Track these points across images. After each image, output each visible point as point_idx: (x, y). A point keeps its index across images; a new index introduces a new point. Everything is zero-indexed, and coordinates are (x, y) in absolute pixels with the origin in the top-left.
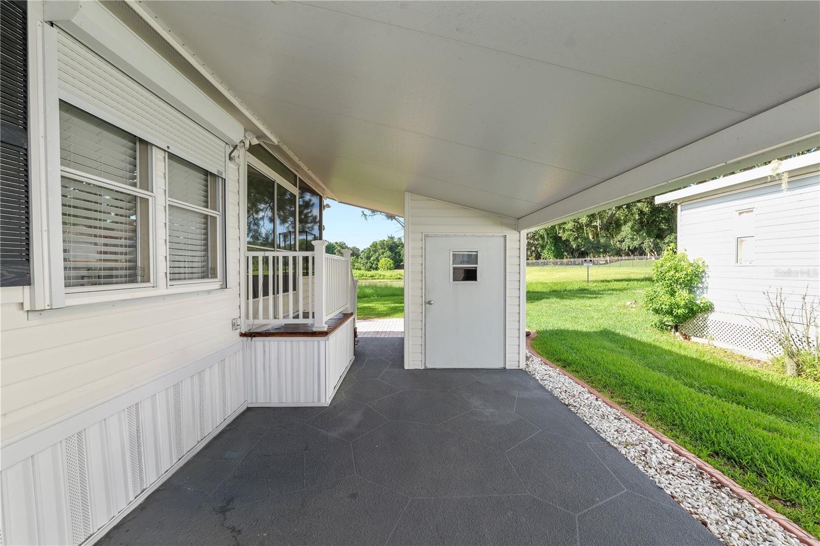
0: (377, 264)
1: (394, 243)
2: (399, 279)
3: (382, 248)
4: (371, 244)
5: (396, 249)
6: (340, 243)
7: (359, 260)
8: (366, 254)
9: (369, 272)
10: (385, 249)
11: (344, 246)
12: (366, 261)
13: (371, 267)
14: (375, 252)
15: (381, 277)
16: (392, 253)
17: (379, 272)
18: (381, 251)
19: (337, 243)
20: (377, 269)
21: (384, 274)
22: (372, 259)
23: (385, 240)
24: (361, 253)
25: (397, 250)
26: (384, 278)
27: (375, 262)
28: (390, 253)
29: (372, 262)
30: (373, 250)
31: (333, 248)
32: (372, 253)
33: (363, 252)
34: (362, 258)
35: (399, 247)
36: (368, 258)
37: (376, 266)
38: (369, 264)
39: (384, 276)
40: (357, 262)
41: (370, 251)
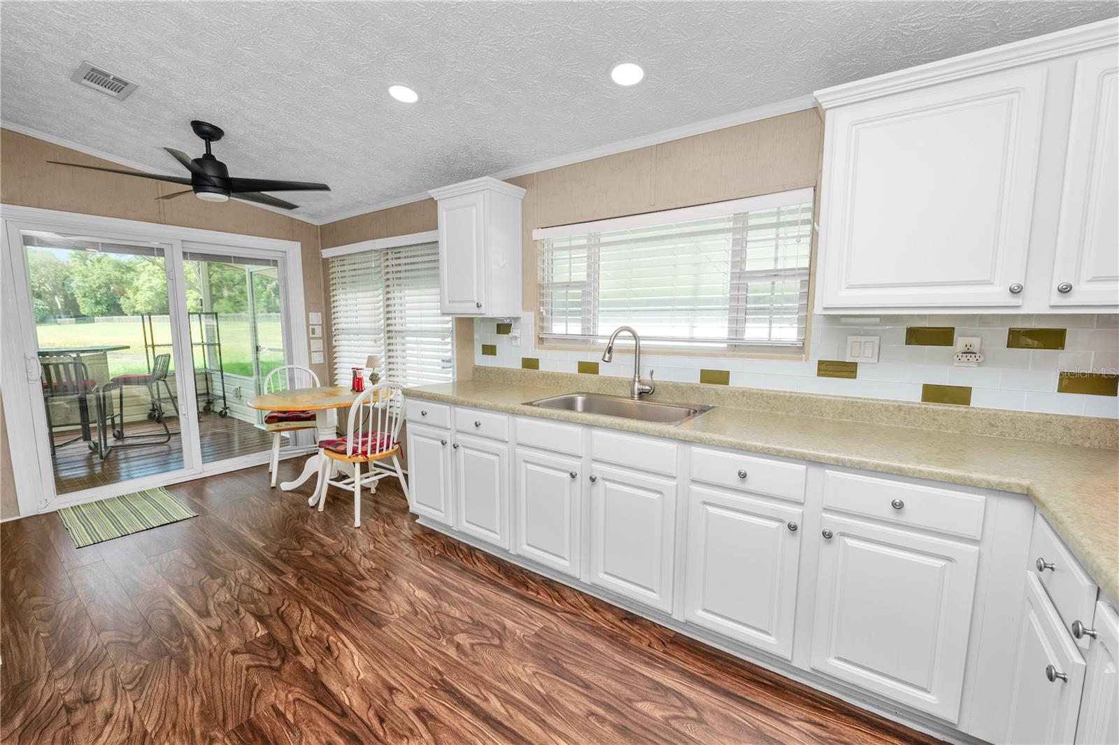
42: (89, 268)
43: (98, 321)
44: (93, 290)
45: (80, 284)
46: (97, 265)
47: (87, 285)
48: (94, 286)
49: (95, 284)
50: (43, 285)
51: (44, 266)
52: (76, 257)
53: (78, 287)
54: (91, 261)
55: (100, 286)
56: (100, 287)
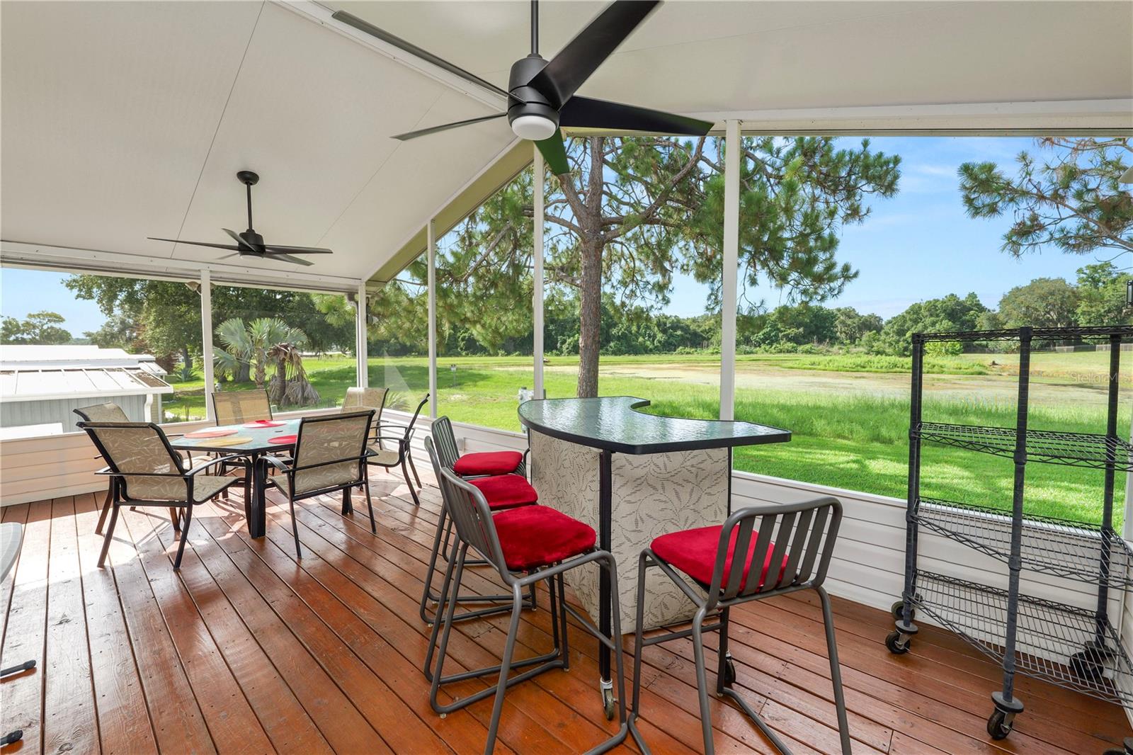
1: (959, 303)
2: (980, 373)
3: (931, 315)
4: (907, 307)
5: (966, 315)
6: (846, 309)
7: (883, 337)
8: (895, 327)
10: (938, 316)
11: (852, 314)
12: (896, 338)
14: (916, 322)
15: (936, 369)
16: (954, 322)
18: (929, 320)
19: (839, 310)
21: (941, 363)
23: (938, 300)
25: (967, 318)
26: (942, 372)
28: (950, 323)
30: (910, 320)
31: (832, 318)
32: (909, 323)
33: (889, 322)
34: (887, 334)
35: (972, 312)
36: (901, 333)
39: (941, 367)
40: (878, 340)
41: (905, 321)
42: (1100, 291)
43: (1102, 349)
44: (1101, 315)
45: (1085, 309)
46: (1110, 287)
47: (1093, 309)
48: (1102, 311)
49: (1103, 308)
50: (1049, 313)
51: (1052, 294)
52: (1087, 281)
53: (1083, 313)
54: (1104, 283)
55: (1109, 309)
56: (1109, 311)
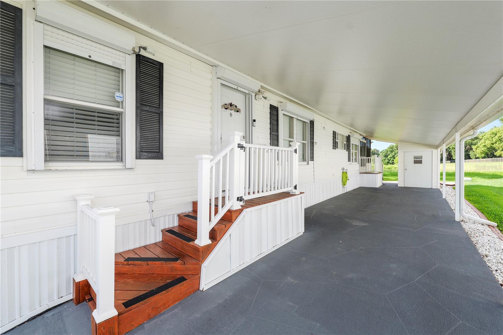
0: (393, 161)
9: (387, 166)
13: (388, 163)
17: (395, 166)
20: (393, 163)
22: (389, 157)
24: (381, 153)
27: (392, 159)
29: (389, 159)
37: (393, 162)
38: (387, 161)
